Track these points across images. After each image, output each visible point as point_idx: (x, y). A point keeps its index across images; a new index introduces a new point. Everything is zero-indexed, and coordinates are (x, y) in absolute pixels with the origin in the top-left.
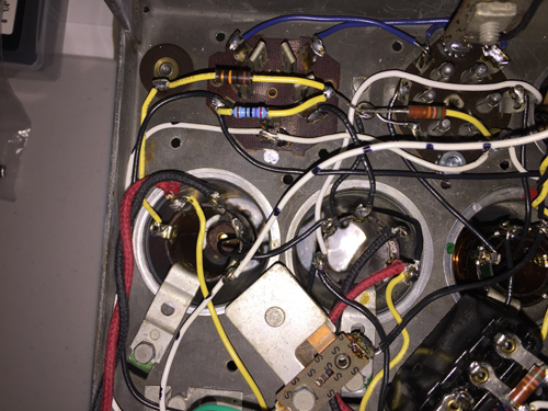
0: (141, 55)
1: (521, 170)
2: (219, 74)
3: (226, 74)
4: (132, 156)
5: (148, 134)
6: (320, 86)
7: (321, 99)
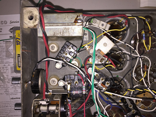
0: (150, 15)
1: (134, 87)
2: (151, 30)
3: (151, 32)
4: (131, 15)
5: (135, 18)
6: (149, 49)
7: (147, 49)
